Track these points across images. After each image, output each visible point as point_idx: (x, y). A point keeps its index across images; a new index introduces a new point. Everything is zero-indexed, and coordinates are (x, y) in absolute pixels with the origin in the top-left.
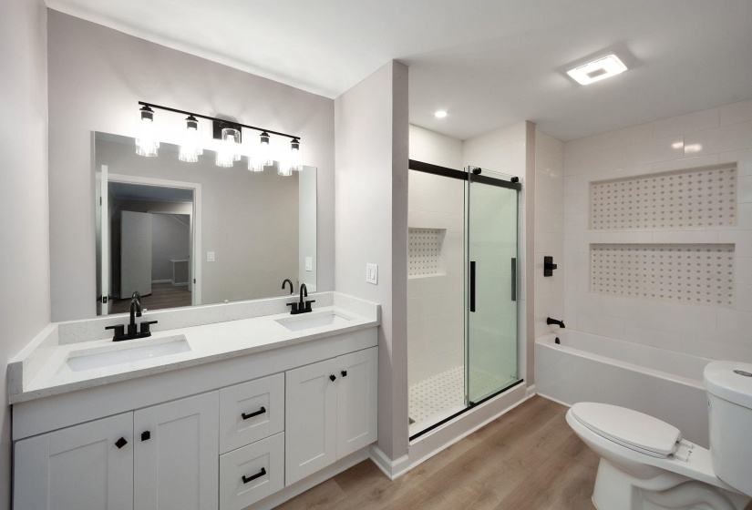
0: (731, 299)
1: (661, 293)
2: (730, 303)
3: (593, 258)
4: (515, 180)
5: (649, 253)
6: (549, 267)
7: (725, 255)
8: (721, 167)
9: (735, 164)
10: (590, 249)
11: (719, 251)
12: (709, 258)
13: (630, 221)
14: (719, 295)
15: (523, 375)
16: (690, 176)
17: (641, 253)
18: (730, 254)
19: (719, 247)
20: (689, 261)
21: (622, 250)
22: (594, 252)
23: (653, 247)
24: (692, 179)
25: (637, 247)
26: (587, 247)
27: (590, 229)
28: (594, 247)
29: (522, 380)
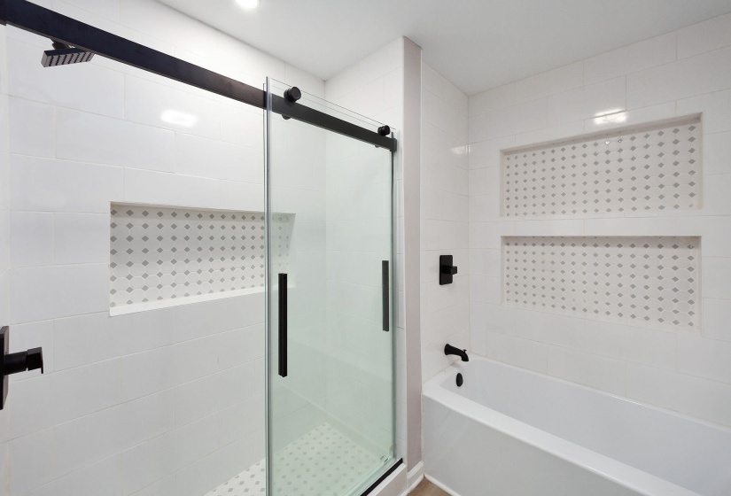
0: (694, 319)
1: (596, 307)
2: (691, 324)
3: (506, 256)
4: (385, 130)
5: (579, 249)
6: (447, 270)
7: (682, 252)
8: (675, 124)
9: (697, 118)
10: (502, 245)
11: (675, 247)
12: (661, 257)
13: (553, 204)
14: (676, 312)
15: (403, 452)
16: (633, 139)
17: (568, 249)
18: (692, 252)
19: (675, 242)
20: (633, 261)
21: (543, 245)
22: (507, 248)
23: (583, 241)
24: (635, 143)
25: (563, 241)
26: (499, 241)
27: (501, 215)
28: (508, 240)
29: (401, 461)
